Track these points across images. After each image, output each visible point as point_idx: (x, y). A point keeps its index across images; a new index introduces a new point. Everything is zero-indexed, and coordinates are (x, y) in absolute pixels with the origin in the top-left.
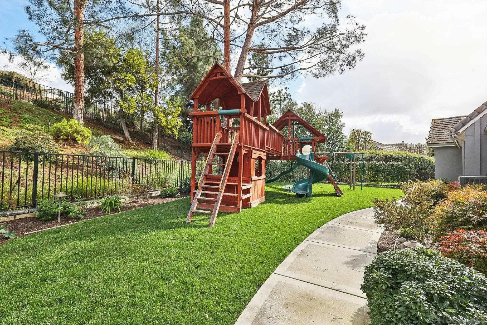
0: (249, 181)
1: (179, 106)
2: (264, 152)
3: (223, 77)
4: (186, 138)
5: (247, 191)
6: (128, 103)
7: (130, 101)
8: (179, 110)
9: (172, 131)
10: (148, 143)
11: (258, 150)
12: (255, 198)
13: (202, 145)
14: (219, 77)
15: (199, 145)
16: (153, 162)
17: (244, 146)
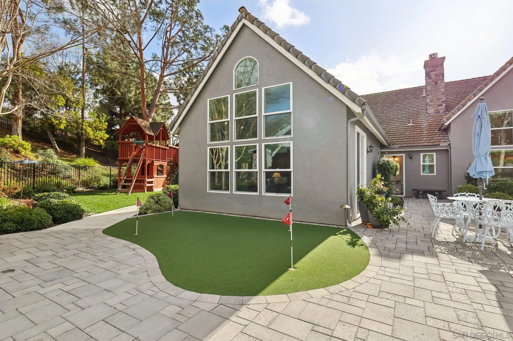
0: (152, 177)
1: (105, 122)
2: (165, 162)
3: (135, 124)
4: (112, 147)
5: (151, 182)
6: (59, 120)
7: (61, 118)
8: (105, 125)
9: (99, 142)
10: (74, 152)
11: (159, 161)
12: (157, 187)
13: (124, 158)
14: (134, 123)
15: (122, 158)
16: (85, 168)
17: (148, 160)
